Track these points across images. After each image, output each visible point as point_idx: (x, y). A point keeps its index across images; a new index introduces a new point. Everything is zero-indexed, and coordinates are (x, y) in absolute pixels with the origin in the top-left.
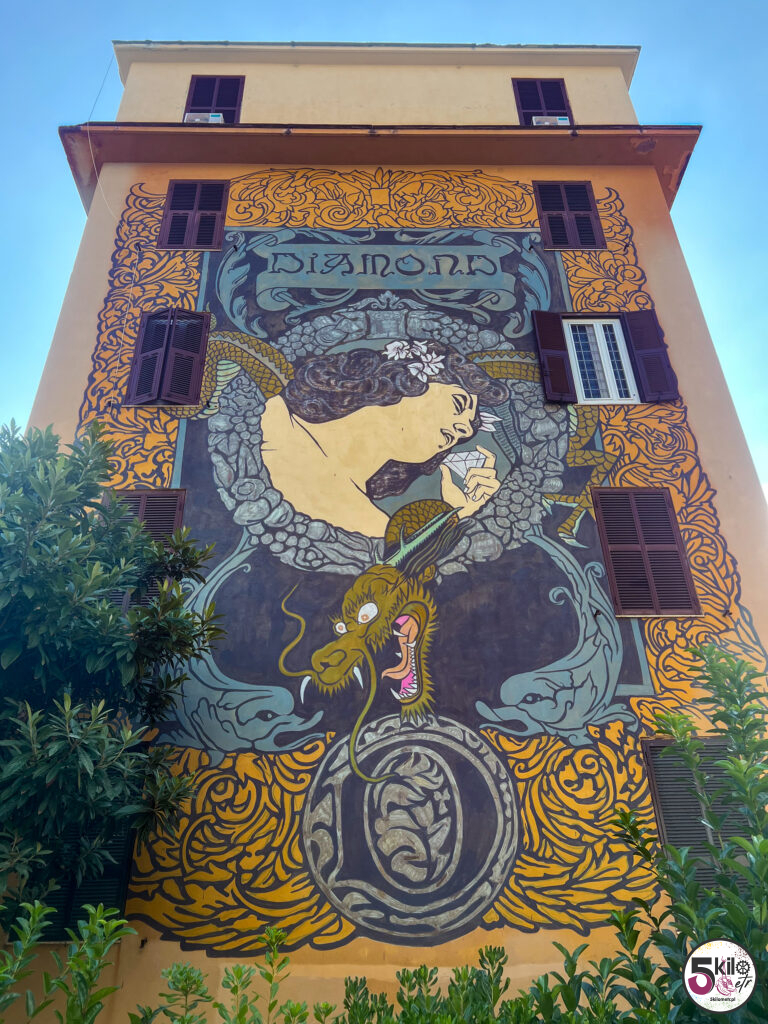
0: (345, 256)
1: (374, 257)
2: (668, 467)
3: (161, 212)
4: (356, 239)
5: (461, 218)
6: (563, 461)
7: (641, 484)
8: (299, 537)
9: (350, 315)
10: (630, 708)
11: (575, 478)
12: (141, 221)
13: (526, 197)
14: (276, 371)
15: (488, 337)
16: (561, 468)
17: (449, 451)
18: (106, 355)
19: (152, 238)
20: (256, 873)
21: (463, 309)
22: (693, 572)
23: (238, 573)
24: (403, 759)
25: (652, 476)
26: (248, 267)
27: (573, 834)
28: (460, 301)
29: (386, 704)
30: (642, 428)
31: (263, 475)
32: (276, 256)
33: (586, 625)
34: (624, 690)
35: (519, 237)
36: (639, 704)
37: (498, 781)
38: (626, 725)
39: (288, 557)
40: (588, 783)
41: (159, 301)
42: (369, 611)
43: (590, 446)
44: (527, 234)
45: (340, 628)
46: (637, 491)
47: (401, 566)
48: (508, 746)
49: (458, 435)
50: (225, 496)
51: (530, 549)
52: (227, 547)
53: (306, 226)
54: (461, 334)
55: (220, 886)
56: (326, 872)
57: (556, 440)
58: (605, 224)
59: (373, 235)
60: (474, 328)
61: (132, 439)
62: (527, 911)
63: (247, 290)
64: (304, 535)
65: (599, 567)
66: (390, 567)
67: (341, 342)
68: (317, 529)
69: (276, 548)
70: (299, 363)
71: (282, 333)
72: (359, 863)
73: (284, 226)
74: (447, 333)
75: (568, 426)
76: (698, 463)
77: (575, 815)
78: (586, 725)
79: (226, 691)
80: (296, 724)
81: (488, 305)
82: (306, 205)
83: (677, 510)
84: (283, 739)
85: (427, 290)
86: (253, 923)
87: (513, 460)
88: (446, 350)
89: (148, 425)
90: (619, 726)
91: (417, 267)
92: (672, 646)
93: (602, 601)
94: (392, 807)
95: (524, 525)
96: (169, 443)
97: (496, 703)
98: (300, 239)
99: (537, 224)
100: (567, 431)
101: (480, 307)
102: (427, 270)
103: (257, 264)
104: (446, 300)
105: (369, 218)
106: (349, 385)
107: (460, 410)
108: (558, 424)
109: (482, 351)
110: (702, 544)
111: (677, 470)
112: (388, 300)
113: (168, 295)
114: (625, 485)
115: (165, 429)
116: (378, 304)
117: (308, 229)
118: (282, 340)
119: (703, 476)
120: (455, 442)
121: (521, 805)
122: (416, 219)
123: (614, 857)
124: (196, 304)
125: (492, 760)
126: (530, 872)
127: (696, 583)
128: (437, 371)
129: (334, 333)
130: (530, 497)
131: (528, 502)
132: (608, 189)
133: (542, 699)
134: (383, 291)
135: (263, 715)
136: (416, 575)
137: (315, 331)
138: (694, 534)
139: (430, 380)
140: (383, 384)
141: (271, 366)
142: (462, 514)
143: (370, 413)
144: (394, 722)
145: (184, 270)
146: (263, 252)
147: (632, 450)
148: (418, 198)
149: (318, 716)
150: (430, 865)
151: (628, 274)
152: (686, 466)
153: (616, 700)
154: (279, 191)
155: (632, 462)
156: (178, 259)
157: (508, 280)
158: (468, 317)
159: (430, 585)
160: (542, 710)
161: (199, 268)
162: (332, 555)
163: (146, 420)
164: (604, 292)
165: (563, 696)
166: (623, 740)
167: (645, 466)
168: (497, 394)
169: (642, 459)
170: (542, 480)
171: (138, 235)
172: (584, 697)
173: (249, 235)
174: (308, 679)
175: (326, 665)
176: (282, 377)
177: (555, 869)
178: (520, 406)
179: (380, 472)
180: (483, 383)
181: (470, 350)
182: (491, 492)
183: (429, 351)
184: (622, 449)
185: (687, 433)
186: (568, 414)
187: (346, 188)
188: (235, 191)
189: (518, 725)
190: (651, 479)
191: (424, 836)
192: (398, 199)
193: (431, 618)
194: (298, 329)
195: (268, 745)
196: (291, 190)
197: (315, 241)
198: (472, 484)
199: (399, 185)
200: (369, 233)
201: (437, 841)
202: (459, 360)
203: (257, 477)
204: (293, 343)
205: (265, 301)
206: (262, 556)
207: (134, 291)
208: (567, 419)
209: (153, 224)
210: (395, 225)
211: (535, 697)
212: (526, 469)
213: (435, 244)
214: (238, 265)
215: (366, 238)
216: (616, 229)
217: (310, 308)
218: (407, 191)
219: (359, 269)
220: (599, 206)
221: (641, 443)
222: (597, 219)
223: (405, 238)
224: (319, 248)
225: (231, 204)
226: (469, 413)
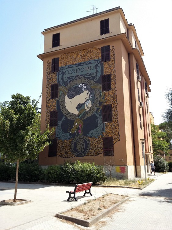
0: (74, 69)
1: (78, 69)
2: (112, 101)
3: (51, 66)
4: (76, 66)
5: (90, 58)
6: (99, 101)
7: (108, 104)
8: (69, 115)
9: (75, 81)
11: (100, 104)
13: (100, 51)
14: (66, 91)
15: (92, 81)
17: (86, 101)
18: (48, 92)
19: (51, 71)
20: (67, 151)
21: (89, 77)
22: (113, 116)
23: (64, 120)
24: (79, 140)
26: (62, 74)
27: (95, 147)
28: (89, 75)
29: (78, 135)
30: (110, 95)
33: (99, 124)
35: (98, 60)
36: (103, 133)
37: (88, 142)
39: (68, 118)
40: (97, 142)
41: (53, 82)
42: (77, 124)
43: (103, 99)
45: (74, 126)
46: (108, 105)
47: (80, 118)
48: (90, 138)
49: (87, 99)
50: (62, 111)
51: (94, 115)
53: (69, 65)
54: (88, 82)
55: (64, 152)
56: (73, 151)
60: (90, 80)
61: (52, 104)
62: (90, 154)
63: (62, 79)
65: (102, 116)
68: (71, 114)
69: (67, 117)
72: (76, 150)
73: (66, 65)
74: (87, 82)
76: (116, 100)
77: (95, 145)
78: (98, 136)
79: (63, 134)
80: (70, 137)
81: (92, 76)
82: (69, 60)
83: (112, 107)
84: (69, 138)
85: (85, 74)
86: (67, 155)
87: (93, 102)
88: (86, 85)
91: (83, 70)
92: (108, 126)
93: (101, 121)
94: (78, 145)
95: (94, 111)
96: (56, 104)
97: (89, 134)
98: (69, 67)
99: (101, 57)
100: (100, 97)
101: (91, 76)
102: (85, 70)
103: (63, 73)
104: (87, 76)
105: (77, 61)
106: (74, 92)
108: (99, 95)
109: (91, 84)
110: (114, 112)
112: (79, 77)
114: (106, 104)
115: (55, 102)
119: (117, 102)
121: (90, 144)
122: (84, 60)
123: (99, 149)
124: (56, 82)
125: (88, 140)
126: (90, 151)
127: (113, 118)
128: (85, 88)
129: (72, 84)
131: (95, 108)
132: (113, 46)
134: (79, 75)
135: (67, 136)
139: (84, 90)
144: (79, 136)
145: (55, 76)
146: (64, 71)
149: (72, 136)
150: (82, 150)
152: (114, 100)
153: (101, 133)
154: (65, 58)
156: (54, 74)
157: (95, 70)
159: (83, 120)
160: (94, 134)
161: (57, 75)
162: (73, 117)
163: (53, 101)
164: (109, 70)
165: (96, 133)
166: (101, 137)
169: (109, 100)
170: (96, 105)
171: (49, 71)
172: (98, 133)
173: (62, 68)
174: (71, 132)
177: (93, 150)
178: (95, 93)
179: (78, 106)
180: (91, 90)
181: (89, 84)
182: (90, 107)
183: (84, 85)
184: (107, 98)
185: (116, 95)
187: (74, 55)
188: (60, 59)
189: (91, 136)
190: (110, 103)
191: (81, 147)
192: (81, 56)
193: (83, 124)
194: (68, 84)
195: (67, 139)
196: (67, 57)
197: (70, 67)
198: (88, 106)
199: (81, 53)
200: (77, 64)
201: (82, 148)
202: (88, 86)
204: (68, 87)
205: (65, 80)
206: (66, 118)
207: (50, 81)
208: (101, 94)
209: (50, 68)
210: (81, 62)
211: (93, 133)
212: (95, 103)
213: (86, 65)
214: (61, 74)
215: (77, 65)
216: (112, 56)
217: (70, 80)
218: (83, 54)
219: (76, 72)
220: (111, 51)
221: (109, 97)
222: (110, 54)
223: (82, 64)
224: (71, 69)
225: (60, 62)
226: (89, 95)
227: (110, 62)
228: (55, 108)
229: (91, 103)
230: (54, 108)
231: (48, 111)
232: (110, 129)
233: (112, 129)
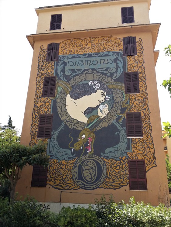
0: (82, 61)
1: (88, 61)
2: (141, 107)
3: (46, 52)
4: (84, 56)
5: (106, 49)
6: (121, 106)
7: (136, 111)
8: (72, 123)
9: (83, 75)
10: (127, 154)
11: (123, 110)
12: (43, 55)
13: (121, 42)
14: (68, 89)
15: (110, 79)
16: (121, 108)
17: (100, 105)
18: (38, 86)
19: (45, 59)
20: (65, 178)
21: (104, 73)
22: (143, 129)
23: (62, 129)
24: (88, 162)
25: (138, 109)
26: (63, 65)
27: (115, 175)
28: (104, 71)
29: (86, 153)
30: (138, 99)
31: (66, 111)
32: (68, 62)
33: (121, 139)
34: (126, 151)
35: (118, 53)
36: (129, 153)
37: (103, 166)
38: (126, 157)
39: (70, 127)
40: (118, 167)
41: (47, 74)
42: (84, 136)
43: (127, 103)
44: (120, 52)
45: (79, 140)
46: (135, 113)
47: (90, 128)
48: (106, 160)
49: (102, 101)
50: (59, 115)
51: (113, 125)
52: (60, 125)
53: (75, 54)
54: (104, 78)
55: (60, 180)
56: (76, 179)
57: (120, 102)
58: (137, 48)
59: (88, 55)
60: (107, 77)
61: (44, 104)
62: (106, 186)
63: (63, 71)
64: (73, 122)
65: (125, 128)
66: (88, 128)
67: (81, 82)
68: (75, 122)
69: (68, 125)
70: (73, 87)
71: (70, 80)
72: (81, 178)
73: (70, 54)
74: (101, 78)
75: (123, 99)
76: (148, 107)
77: (115, 172)
78: (119, 157)
79: (60, 150)
80: (71, 156)
81: (110, 71)
82: (75, 48)
83: (142, 116)
84: (69, 158)
85: (98, 68)
86: (65, 186)
87: (112, 106)
88: (100, 82)
89: (46, 101)
90: (125, 157)
91: (96, 62)
92: (136, 143)
93: (125, 135)
94: (86, 169)
95: (112, 120)
96: (50, 105)
97: (104, 153)
98: (73, 57)
99: (122, 50)
100: (123, 100)
101: (108, 72)
102: (98, 63)
103: (65, 64)
104: (101, 70)
105: (87, 51)
106: (82, 91)
107: (103, 96)
108: (121, 98)
109: (108, 82)
110: (146, 123)
111: (143, 108)
112: (90, 71)
113: (49, 72)
114: (133, 111)
115: (49, 102)
116: (88, 72)
117: (75, 55)
118: (70, 82)
119: (148, 109)
120: (101, 103)
121: (107, 170)
122: (97, 50)
123: (121, 178)
124: (53, 75)
125: (103, 162)
126: (107, 180)
127: (143, 131)
128: (99, 87)
129: (79, 80)
130: (114, 114)
131: (114, 115)
132: (140, 38)
133: (112, 152)
134: (89, 69)
135: (66, 154)
136: (92, 130)
137: (76, 79)
138: (145, 121)
139: (97, 89)
140: (88, 91)
141: (67, 87)
142: (101, 118)
143: (85, 97)
144: (87, 156)
145: (51, 66)
146: (66, 61)
147: (135, 104)
148: (98, 44)
149: (75, 155)
150: (91, 178)
151: (141, 62)
152: (145, 107)
153: (125, 153)
154: (69, 45)
155: (135, 106)
156: (50, 64)
157: (114, 65)
158: (105, 74)
159: (95, 132)
160: (112, 154)
161: (54, 66)
162: (78, 126)
163: (46, 100)
164: (135, 66)
165: (116, 152)
166: (125, 160)
167: (137, 107)
168: (110, 92)
169: (137, 106)
170: (117, 111)
171: (42, 58)
172: (119, 152)
173: (64, 57)
174: (73, 148)
175: (76, 146)
176: (69, 90)
177: (111, 180)
178: (114, 95)
179: (87, 110)
180: (107, 90)
181: (105, 82)
182: (107, 113)
183: (97, 83)
184: (133, 104)
185: (147, 100)
186: (123, 96)
187: (83, 43)
188: (61, 46)
189: (108, 157)
190: (138, 110)
191: (91, 174)
192: (93, 45)
193: (94, 138)
194: (72, 79)
195: (67, 159)
196: (72, 45)
197: (76, 57)
198: (103, 112)
199: (94, 41)
201: (93, 175)
202: (103, 85)
203: (65, 111)
204: (72, 82)
205: (67, 73)
206: (66, 126)
207: (42, 72)
208: (123, 97)
209: (45, 55)
210: (92, 52)
211: (111, 152)
212: (114, 108)
213: (100, 56)
214: (61, 64)
215: (86, 56)
216: (140, 49)
217: (75, 74)
218: (95, 43)
219: (85, 64)
220: (137, 44)
221: (137, 102)
222: (136, 47)
223: (94, 55)
224: (77, 59)
225: (60, 49)
226: (104, 97)
227: (136, 57)
228: (48, 110)
229: (107, 107)
230: (46, 110)
231: (36, 114)
232: (140, 148)
233: (143, 149)
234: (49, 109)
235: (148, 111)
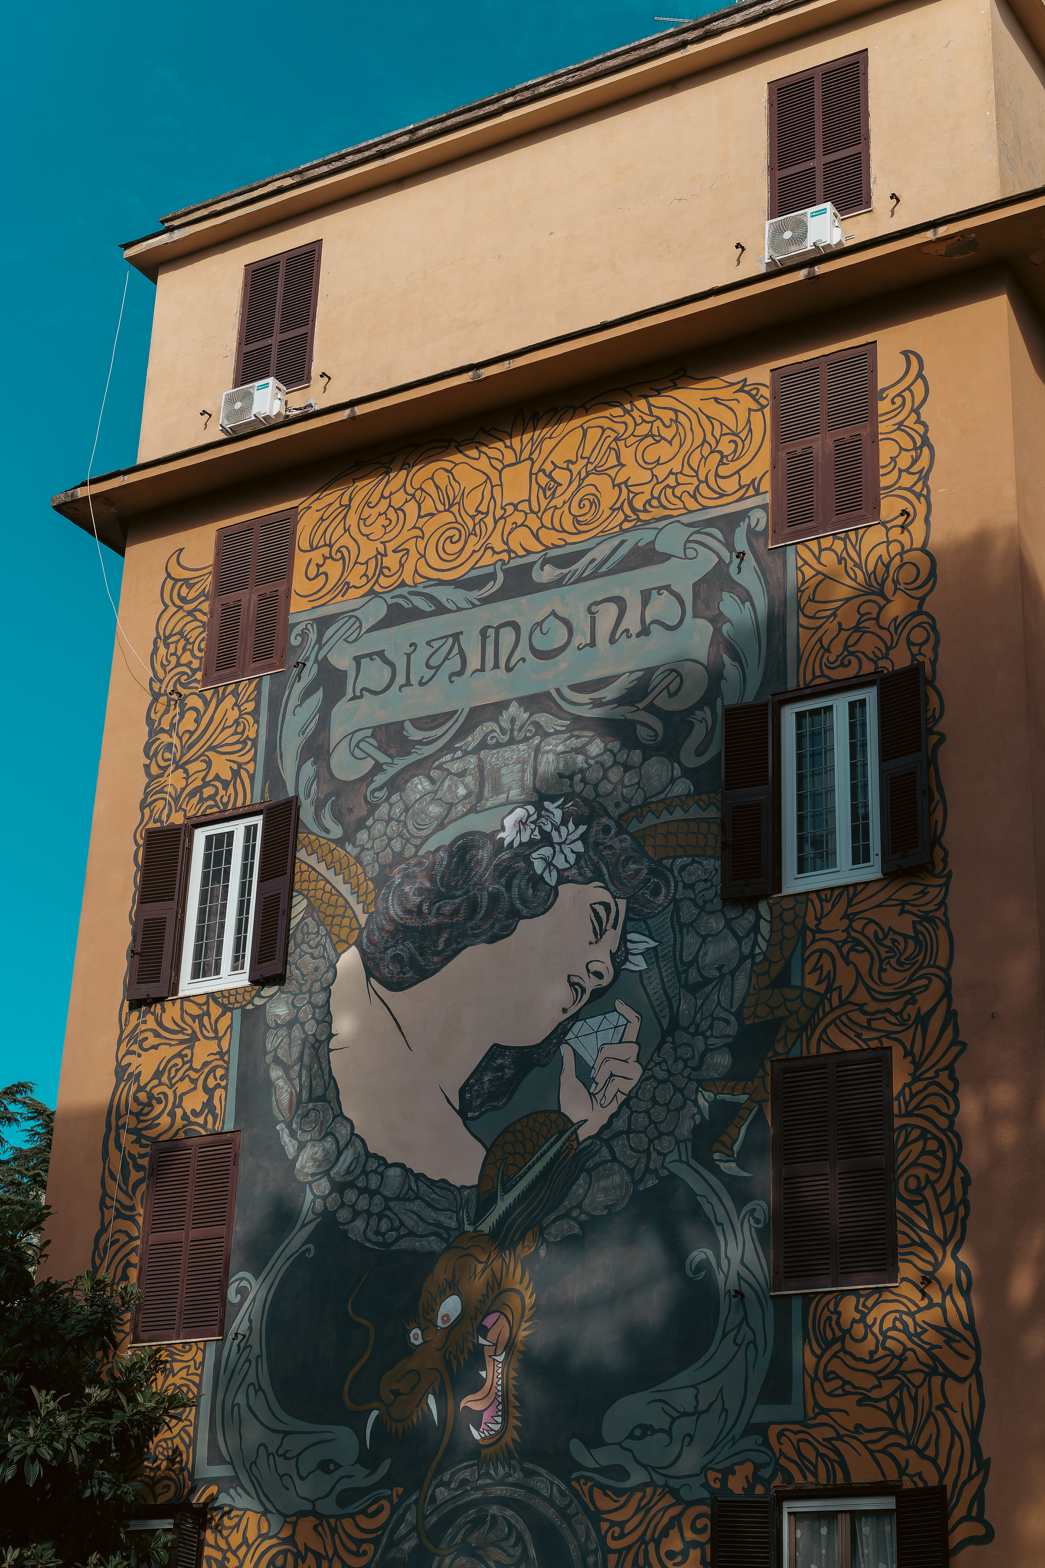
0: (456, 636)
1: (497, 629)
2: (895, 1006)
3: (205, 607)
4: (474, 595)
5: (638, 504)
6: (738, 1015)
7: (849, 1046)
8: (372, 1193)
9: (456, 767)
10: (766, 1443)
11: (751, 1044)
12: (181, 633)
13: (756, 417)
14: (352, 900)
16: (732, 1029)
17: (575, 1018)
19: (196, 664)
21: (619, 723)
22: (900, 1206)
23: (300, 1259)
24: (477, 1523)
25: (869, 1028)
26: (319, 695)
28: (619, 701)
29: (464, 1448)
30: (871, 929)
31: (331, 1095)
32: (357, 659)
33: (729, 1313)
34: (763, 1414)
35: (729, 523)
36: (780, 1434)
37: (585, 1553)
38: (758, 1467)
39: (356, 1231)
40: (695, 1556)
41: (208, 791)
42: (452, 1306)
43: (782, 980)
44: (743, 514)
45: (416, 1336)
46: (843, 1060)
47: (495, 1232)
48: (603, 1502)
49: (591, 983)
50: (286, 1138)
51: (670, 1187)
53: (403, 584)
54: (616, 773)
57: (732, 973)
58: (886, 451)
59: (500, 577)
60: (636, 756)
61: (179, 1055)
63: (317, 747)
64: (377, 1192)
65: (762, 1210)
66: (481, 1234)
67: (442, 826)
68: (393, 1182)
69: (343, 1215)
70: (382, 879)
71: (361, 825)
73: (371, 591)
74: (595, 775)
75: (755, 943)
76: (947, 994)
78: (705, 1469)
79: (286, 1433)
80: (361, 1477)
81: (662, 701)
82: (406, 535)
83: (896, 1089)
84: (346, 1498)
85: (576, 688)
87: (665, 1023)
88: (586, 813)
89: (196, 1026)
90: (748, 1469)
91: (559, 635)
92: (842, 1339)
95: (667, 1143)
96: (221, 1054)
97: (595, 1441)
98: (394, 616)
99: (766, 485)
100: (752, 955)
101: (651, 709)
102: (577, 640)
103: (332, 684)
104: (597, 704)
105: (496, 542)
106: (447, 909)
107: (599, 933)
108: (739, 939)
109: (645, 804)
110: (923, 1153)
111: (912, 1010)
112: (513, 721)
113: (217, 777)
114: (825, 1049)
115: (216, 1031)
116: (498, 734)
117: (404, 591)
118: (363, 836)
119: (951, 1017)
120: (586, 997)
122: (568, 525)
124: (247, 795)
125: (582, 1523)
127: (901, 1227)
128: (572, 858)
130: (681, 1090)
131: (678, 1100)
132: (906, 353)
133: (654, 1431)
134: (504, 705)
135: (325, 1466)
136: (512, 1245)
137: (407, 810)
138: (916, 1133)
139: (561, 880)
140: (494, 899)
141: (345, 890)
142: (584, 1133)
144: (470, 1473)
145: (237, 722)
146: (342, 660)
147: (845, 978)
148: (575, 468)
149: (385, 1466)
151: (907, 575)
152: (925, 1002)
153: (751, 1429)
154: (367, 511)
155: (843, 1004)
156: (230, 701)
157: (699, 636)
158: (629, 735)
159: (531, 1261)
160: (656, 1449)
161: (255, 713)
162: (410, 1222)
163: (193, 1018)
164: (857, 628)
165: (683, 1426)
167: (861, 1008)
168: (656, 892)
169: (861, 995)
170: (703, 1056)
171: (178, 664)
172: (709, 1427)
173: (324, 623)
174: (375, 1414)
175: (396, 1393)
176: (358, 909)
178: (688, 912)
179: (479, 1071)
180: (638, 872)
181: (625, 806)
182: (627, 1086)
183: (564, 822)
184: (830, 979)
185: (942, 932)
186: (759, 917)
187: (466, 477)
190: (867, 1035)
192: (543, 480)
193: (528, 1314)
194: (384, 809)
195: (329, 1506)
196: (384, 504)
197: (416, 614)
198: (601, 1078)
199: (548, 446)
200: (492, 576)
202: (606, 830)
203: (323, 1098)
204: (378, 841)
205: (345, 765)
206: (328, 1228)
207: (174, 780)
208: (756, 929)
209: (197, 633)
210: (537, 547)
211: (647, 1430)
212: (682, 1037)
213: (594, 575)
214: (308, 693)
215: (490, 588)
216: (904, 461)
217: (402, 763)
218: (559, 457)
219: (474, 662)
220: (883, 406)
221: (862, 961)
222: (875, 441)
223: (549, 573)
224: (419, 630)
225: (300, 561)
226: (612, 938)
227: (875, 533)
229: (632, 1033)
231: (126, 1138)
232: (868, 1382)
234: (219, 1092)
235: (949, 1034)
